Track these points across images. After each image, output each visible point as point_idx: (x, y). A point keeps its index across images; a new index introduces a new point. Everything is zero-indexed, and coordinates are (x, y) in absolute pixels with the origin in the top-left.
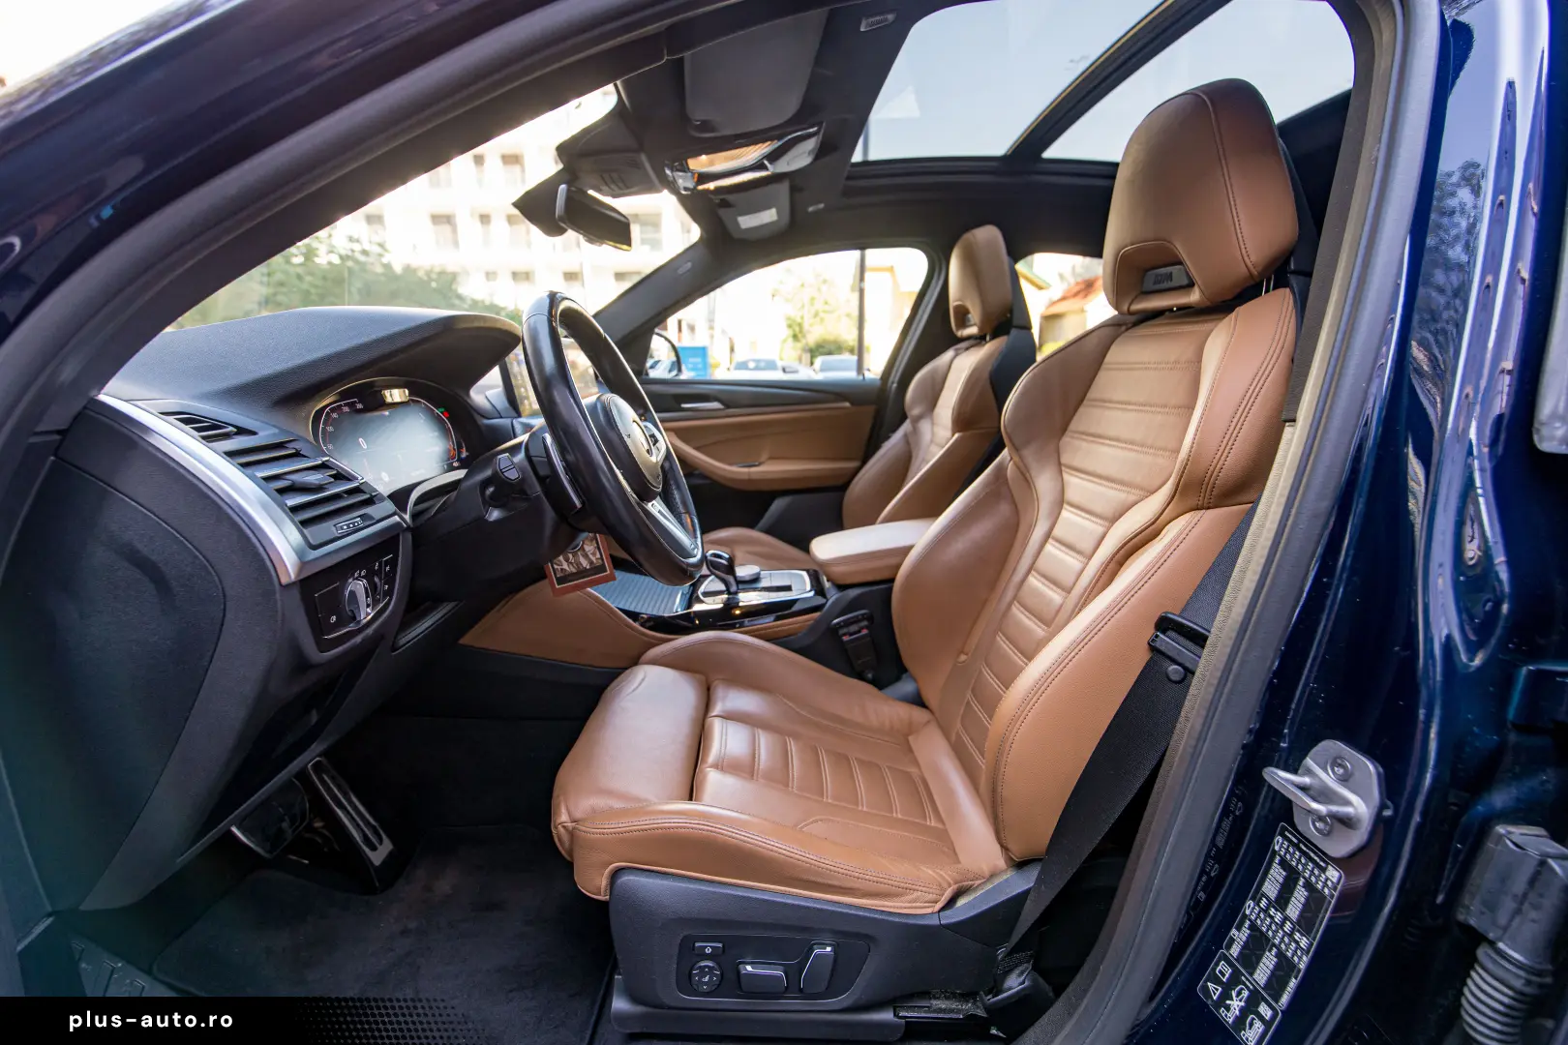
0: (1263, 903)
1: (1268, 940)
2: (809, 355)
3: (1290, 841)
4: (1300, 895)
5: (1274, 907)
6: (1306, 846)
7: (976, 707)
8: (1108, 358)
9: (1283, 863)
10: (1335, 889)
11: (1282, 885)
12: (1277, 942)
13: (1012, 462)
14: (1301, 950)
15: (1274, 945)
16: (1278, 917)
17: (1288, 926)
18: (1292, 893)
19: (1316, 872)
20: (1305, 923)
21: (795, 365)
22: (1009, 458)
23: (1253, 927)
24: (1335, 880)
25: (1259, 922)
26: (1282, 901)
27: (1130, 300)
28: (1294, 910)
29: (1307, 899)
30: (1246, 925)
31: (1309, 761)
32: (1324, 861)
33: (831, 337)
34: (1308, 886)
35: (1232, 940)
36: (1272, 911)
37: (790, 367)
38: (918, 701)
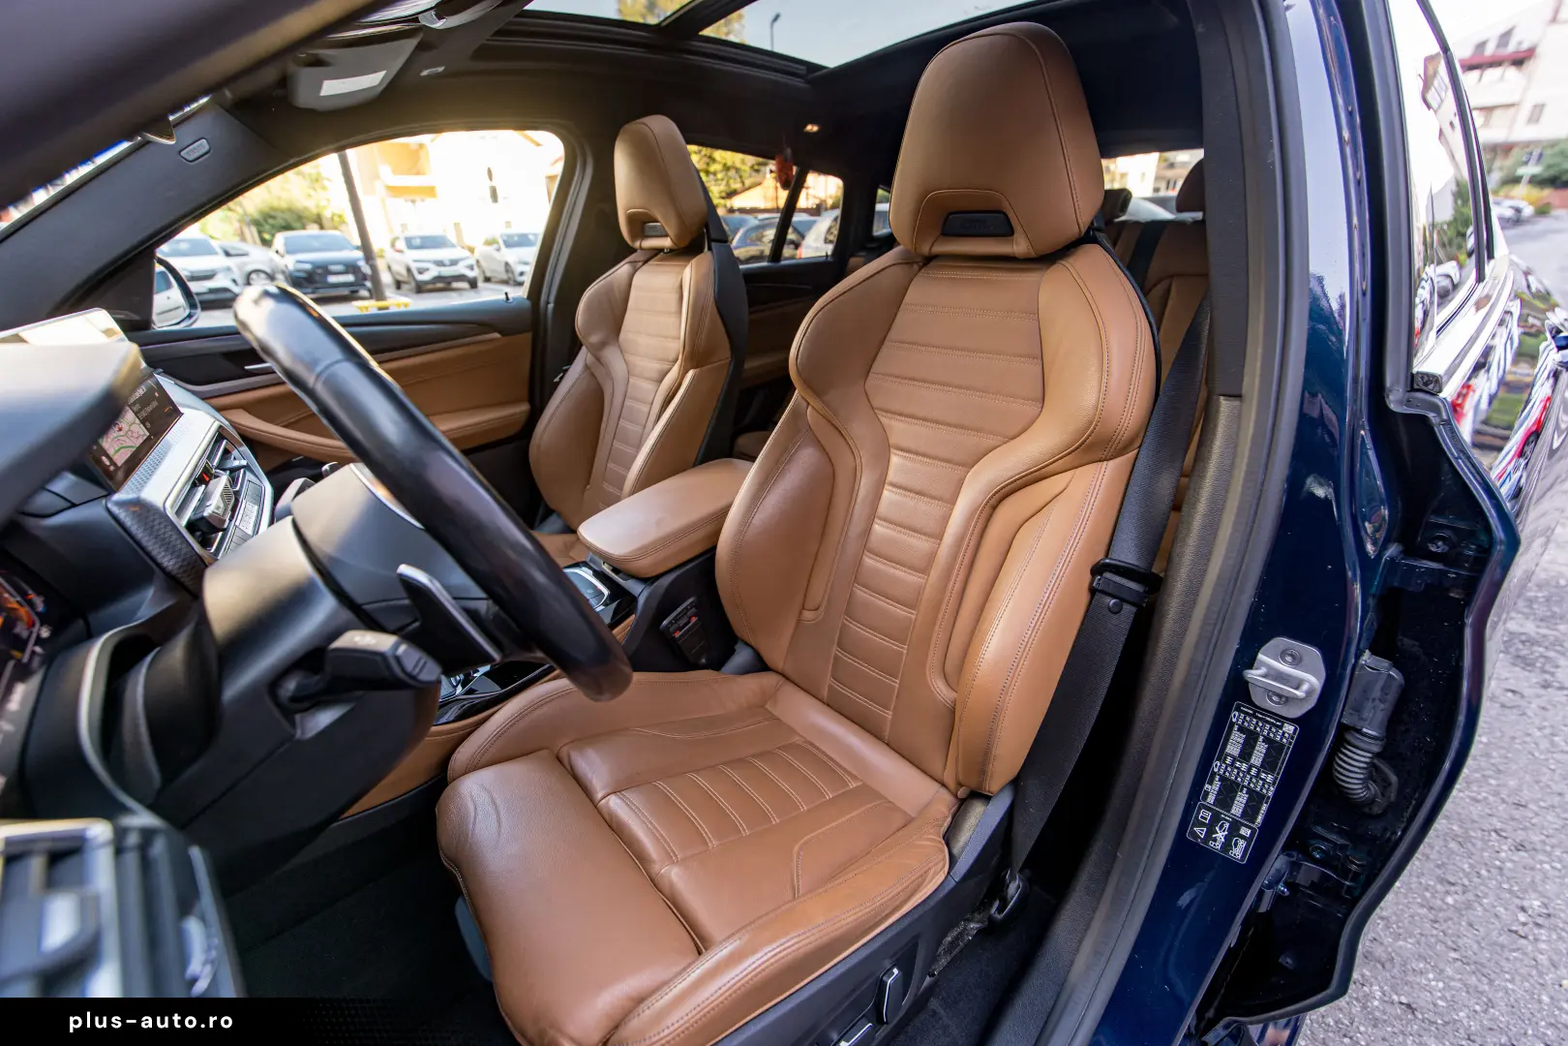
0: (1229, 760)
1: (1238, 785)
2: (254, 230)
3: (1246, 713)
4: (1261, 749)
5: (1239, 761)
6: (1261, 714)
7: (847, 659)
8: (908, 298)
9: (1241, 729)
10: (1292, 738)
11: (1244, 745)
12: (1246, 784)
13: (810, 408)
14: (1269, 784)
15: (1244, 786)
16: (1244, 767)
17: (1254, 771)
18: (1254, 748)
19: (1274, 730)
20: (1268, 765)
21: (234, 243)
22: (805, 404)
23: (1223, 779)
24: (1291, 732)
25: (1227, 774)
26: (1246, 754)
27: (932, 240)
28: (1257, 759)
29: (1268, 749)
30: (1217, 779)
31: (1261, 656)
32: (1279, 721)
33: (284, 205)
34: (1267, 740)
35: (1207, 794)
36: (1238, 764)
37: (234, 248)
38: (760, 665)
